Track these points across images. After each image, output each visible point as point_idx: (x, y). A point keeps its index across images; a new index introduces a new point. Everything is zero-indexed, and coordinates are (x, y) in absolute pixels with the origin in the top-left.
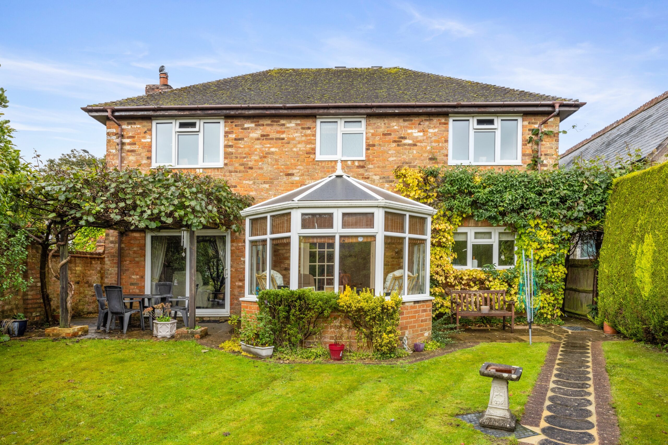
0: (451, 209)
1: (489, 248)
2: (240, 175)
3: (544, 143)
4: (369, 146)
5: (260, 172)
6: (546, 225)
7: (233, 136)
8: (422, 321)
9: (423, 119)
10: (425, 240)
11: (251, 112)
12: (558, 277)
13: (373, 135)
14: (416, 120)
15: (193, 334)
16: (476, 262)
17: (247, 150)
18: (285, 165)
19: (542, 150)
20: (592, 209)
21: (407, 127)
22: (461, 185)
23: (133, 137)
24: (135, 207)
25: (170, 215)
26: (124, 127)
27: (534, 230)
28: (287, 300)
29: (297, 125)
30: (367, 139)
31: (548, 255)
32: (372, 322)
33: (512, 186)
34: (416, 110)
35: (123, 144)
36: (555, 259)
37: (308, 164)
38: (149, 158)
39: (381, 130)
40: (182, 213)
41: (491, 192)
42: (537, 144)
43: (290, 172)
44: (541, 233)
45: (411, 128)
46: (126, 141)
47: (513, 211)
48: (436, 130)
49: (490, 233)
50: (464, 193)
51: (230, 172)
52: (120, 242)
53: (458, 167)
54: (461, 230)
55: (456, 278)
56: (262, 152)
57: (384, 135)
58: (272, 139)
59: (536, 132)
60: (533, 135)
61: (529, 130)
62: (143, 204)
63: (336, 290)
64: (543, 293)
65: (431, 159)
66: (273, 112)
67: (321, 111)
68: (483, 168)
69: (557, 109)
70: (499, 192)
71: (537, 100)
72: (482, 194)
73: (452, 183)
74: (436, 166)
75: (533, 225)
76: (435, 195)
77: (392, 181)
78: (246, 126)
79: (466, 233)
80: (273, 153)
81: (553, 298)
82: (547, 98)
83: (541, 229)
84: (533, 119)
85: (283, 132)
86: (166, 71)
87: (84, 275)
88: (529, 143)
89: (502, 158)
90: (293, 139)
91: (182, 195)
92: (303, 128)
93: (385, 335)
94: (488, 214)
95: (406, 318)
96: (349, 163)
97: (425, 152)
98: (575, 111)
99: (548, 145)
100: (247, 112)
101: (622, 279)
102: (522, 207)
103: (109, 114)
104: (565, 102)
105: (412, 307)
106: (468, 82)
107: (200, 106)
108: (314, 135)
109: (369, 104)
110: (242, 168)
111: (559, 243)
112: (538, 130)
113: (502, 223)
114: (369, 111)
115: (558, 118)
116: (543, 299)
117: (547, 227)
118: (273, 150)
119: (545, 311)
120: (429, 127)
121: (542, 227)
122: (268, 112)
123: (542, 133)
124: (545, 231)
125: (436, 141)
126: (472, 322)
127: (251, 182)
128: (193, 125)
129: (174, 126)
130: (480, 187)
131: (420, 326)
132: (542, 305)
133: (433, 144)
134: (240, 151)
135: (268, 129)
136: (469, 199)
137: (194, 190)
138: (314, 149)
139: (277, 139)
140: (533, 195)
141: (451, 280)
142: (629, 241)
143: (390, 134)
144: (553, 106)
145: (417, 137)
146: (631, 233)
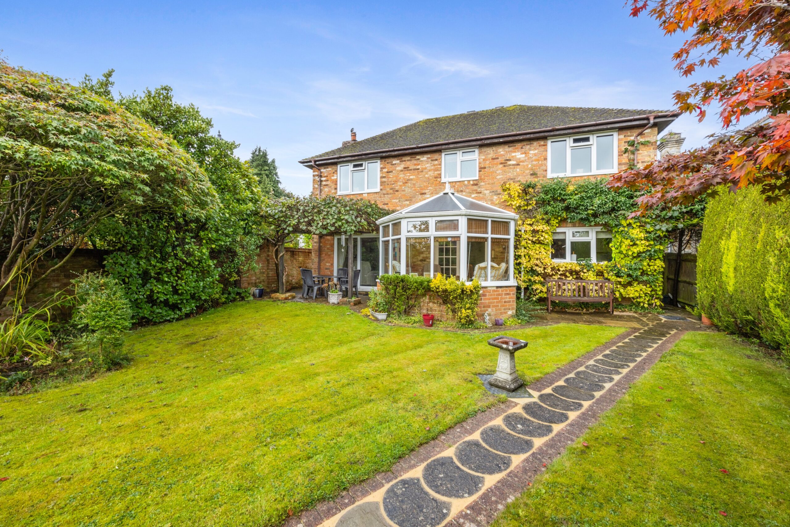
0: (546, 213)
1: (587, 245)
2: (390, 196)
3: (640, 152)
4: (481, 169)
5: (403, 193)
6: (639, 224)
7: (385, 170)
8: (505, 302)
9: (525, 143)
10: (509, 239)
11: (396, 153)
12: (655, 270)
13: (484, 160)
14: (519, 145)
15: (349, 302)
16: (575, 256)
17: (394, 179)
18: (420, 187)
19: (639, 158)
20: (689, 209)
21: (511, 152)
22: (554, 194)
23: (327, 176)
24: (313, 220)
25: (333, 225)
26: (322, 170)
27: (626, 229)
28: (394, 281)
29: (428, 158)
30: (480, 163)
31: (642, 250)
32: (454, 301)
33: (602, 192)
34: (517, 138)
35: (321, 181)
36: (651, 254)
37: (436, 185)
38: (336, 189)
39: (490, 156)
40: (340, 223)
41: (582, 198)
42: (633, 153)
43: (423, 192)
44: (634, 231)
45: (515, 152)
46: (323, 179)
47: (604, 213)
48: (536, 151)
49: (588, 232)
50: (557, 200)
51: (384, 194)
52: (320, 242)
53: (553, 179)
54: (559, 230)
55: (553, 269)
56: (404, 179)
57: (493, 159)
58: (411, 170)
59: (632, 144)
60: (629, 146)
61: (625, 142)
62: (318, 219)
63: (432, 276)
64: (639, 284)
65: (532, 175)
66: (410, 151)
67: (444, 147)
68: (579, 178)
69: (652, 121)
70: (590, 198)
71: (634, 115)
72: (573, 200)
73: (546, 193)
74: (536, 180)
75: (625, 225)
76: (535, 202)
77: (499, 194)
78: (394, 162)
79: (565, 233)
80: (411, 180)
81: (650, 289)
82: (644, 112)
83: (633, 228)
84: (629, 133)
85: (418, 165)
86: (354, 131)
87: (304, 263)
88: (625, 153)
89: (598, 169)
90: (426, 168)
91: (339, 212)
92: (432, 160)
93: (463, 311)
94: (580, 216)
95: (489, 299)
96: (466, 182)
97: (527, 169)
98: (673, 121)
99: (646, 153)
100: (393, 153)
101: (713, 274)
102: (613, 210)
103: (312, 163)
104: (660, 114)
105: (494, 291)
106: (571, 108)
107: (364, 153)
108: (440, 165)
109: (479, 137)
110: (391, 191)
111: (654, 240)
112: (634, 141)
113: (593, 223)
114: (479, 143)
115: (656, 129)
116: (639, 290)
117: (640, 226)
118: (411, 177)
119: (642, 300)
120: (530, 150)
121: (634, 226)
122: (407, 152)
123: (638, 143)
124: (638, 230)
125: (536, 160)
126: (571, 306)
127: (397, 201)
128: (361, 165)
129: (350, 167)
130: (572, 195)
131: (503, 306)
132: (638, 295)
133: (534, 163)
134: (390, 180)
135: (408, 163)
136: (561, 205)
137: (348, 208)
138: (440, 174)
139: (414, 169)
140: (623, 199)
141: (549, 271)
142: (720, 238)
143: (498, 158)
144: (648, 119)
145: (520, 159)
146: (722, 230)
